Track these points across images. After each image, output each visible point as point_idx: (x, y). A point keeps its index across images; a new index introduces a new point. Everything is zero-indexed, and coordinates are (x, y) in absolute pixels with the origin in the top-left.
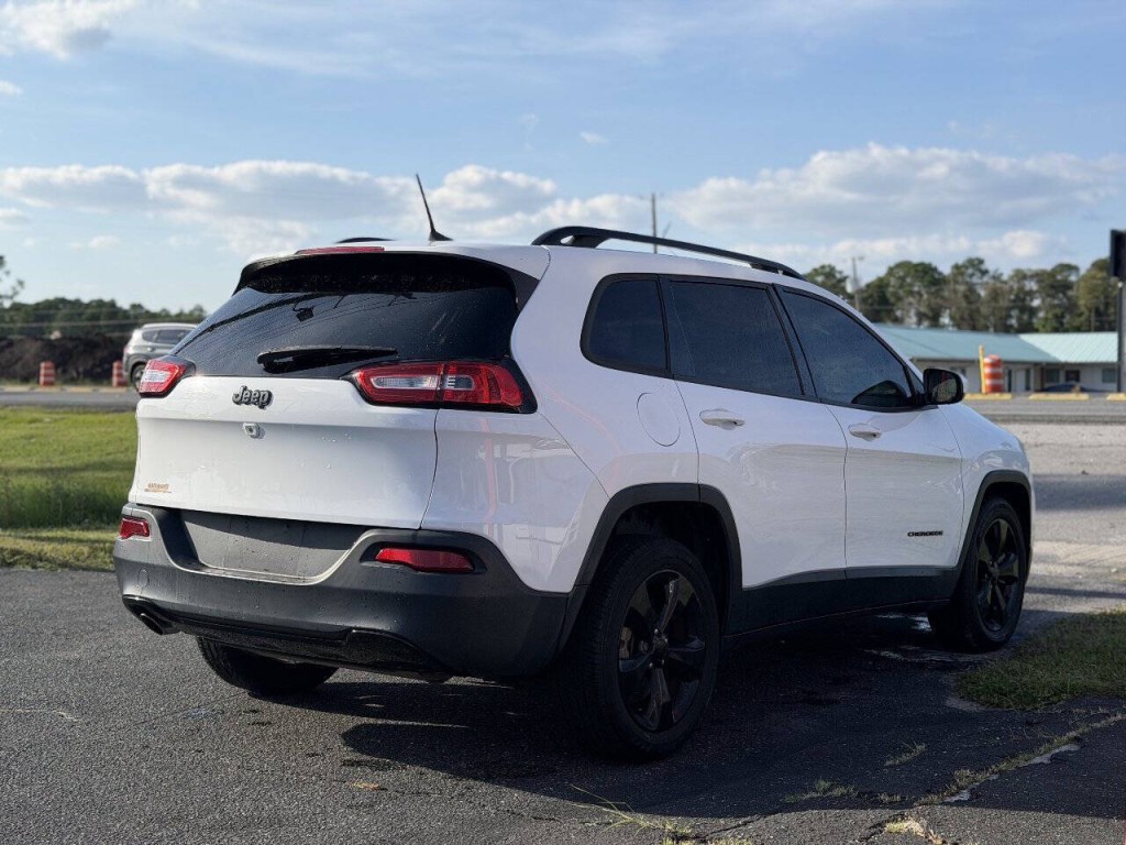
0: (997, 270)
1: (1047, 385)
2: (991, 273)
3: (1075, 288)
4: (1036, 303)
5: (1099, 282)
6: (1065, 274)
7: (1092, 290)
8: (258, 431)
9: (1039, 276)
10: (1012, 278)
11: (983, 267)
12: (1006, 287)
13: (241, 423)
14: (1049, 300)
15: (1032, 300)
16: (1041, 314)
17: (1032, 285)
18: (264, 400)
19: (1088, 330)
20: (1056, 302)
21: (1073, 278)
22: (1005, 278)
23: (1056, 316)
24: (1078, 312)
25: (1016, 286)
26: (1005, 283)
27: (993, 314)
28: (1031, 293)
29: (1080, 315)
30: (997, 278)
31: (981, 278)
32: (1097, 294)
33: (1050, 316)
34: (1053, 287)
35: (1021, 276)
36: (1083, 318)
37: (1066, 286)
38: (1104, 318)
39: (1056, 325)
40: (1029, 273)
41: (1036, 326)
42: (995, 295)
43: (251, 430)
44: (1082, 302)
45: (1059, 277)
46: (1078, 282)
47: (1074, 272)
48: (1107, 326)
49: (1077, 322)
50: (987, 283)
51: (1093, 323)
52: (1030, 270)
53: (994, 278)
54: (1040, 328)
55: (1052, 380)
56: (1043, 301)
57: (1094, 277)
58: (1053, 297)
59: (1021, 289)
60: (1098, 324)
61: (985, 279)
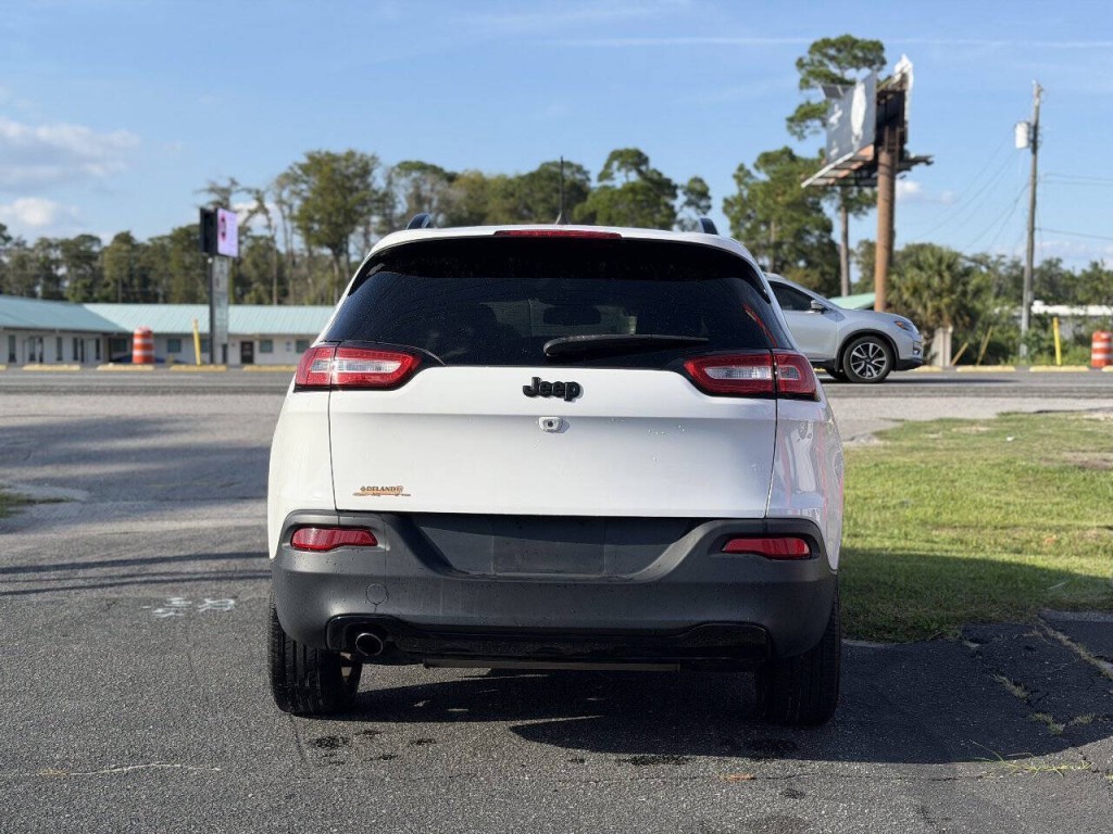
0: (19, 238)
1: (116, 355)
2: (14, 240)
3: (100, 258)
4: (62, 271)
5: (125, 254)
6: (88, 244)
7: (117, 262)
8: (559, 426)
9: (65, 245)
10: (37, 245)
11: (6, 234)
12: (32, 256)
13: (537, 417)
14: (73, 270)
15: (57, 268)
16: (67, 284)
17: (56, 254)
18: (570, 391)
19: (115, 301)
20: (80, 272)
21: (96, 249)
22: (30, 245)
23: (85, 286)
24: (103, 282)
25: (41, 255)
26: (32, 250)
27: (20, 282)
28: (57, 263)
29: (107, 285)
30: (20, 244)
31: (4, 245)
32: (122, 266)
33: (79, 285)
34: (78, 257)
35: (46, 244)
36: (110, 289)
37: (90, 257)
38: (129, 290)
39: (84, 294)
40: (54, 242)
41: (65, 295)
42: (22, 262)
43: (550, 424)
44: (107, 273)
45: (82, 248)
46: (101, 252)
47: (95, 242)
48: (132, 298)
49: (105, 292)
50: (10, 250)
51: (121, 295)
52: (56, 239)
53: (17, 244)
54: (70, 297)
55: (118, 350)
56: (69, 270)
57: (119, 250)
58: (78, 267)
59: (46, 258)
60: (124, 295)
61: (8, 246)
